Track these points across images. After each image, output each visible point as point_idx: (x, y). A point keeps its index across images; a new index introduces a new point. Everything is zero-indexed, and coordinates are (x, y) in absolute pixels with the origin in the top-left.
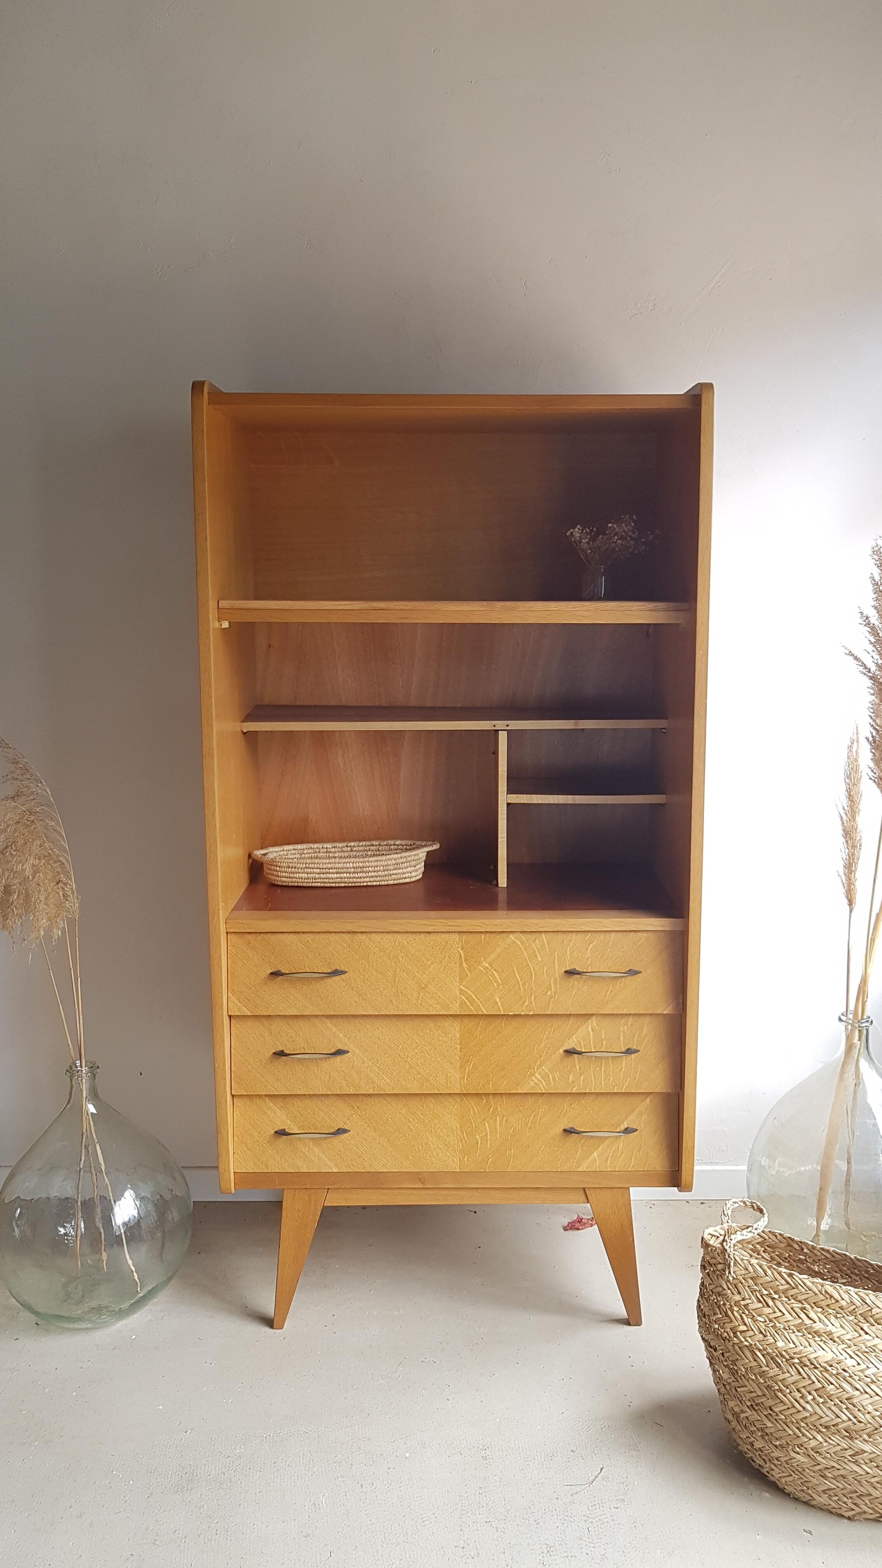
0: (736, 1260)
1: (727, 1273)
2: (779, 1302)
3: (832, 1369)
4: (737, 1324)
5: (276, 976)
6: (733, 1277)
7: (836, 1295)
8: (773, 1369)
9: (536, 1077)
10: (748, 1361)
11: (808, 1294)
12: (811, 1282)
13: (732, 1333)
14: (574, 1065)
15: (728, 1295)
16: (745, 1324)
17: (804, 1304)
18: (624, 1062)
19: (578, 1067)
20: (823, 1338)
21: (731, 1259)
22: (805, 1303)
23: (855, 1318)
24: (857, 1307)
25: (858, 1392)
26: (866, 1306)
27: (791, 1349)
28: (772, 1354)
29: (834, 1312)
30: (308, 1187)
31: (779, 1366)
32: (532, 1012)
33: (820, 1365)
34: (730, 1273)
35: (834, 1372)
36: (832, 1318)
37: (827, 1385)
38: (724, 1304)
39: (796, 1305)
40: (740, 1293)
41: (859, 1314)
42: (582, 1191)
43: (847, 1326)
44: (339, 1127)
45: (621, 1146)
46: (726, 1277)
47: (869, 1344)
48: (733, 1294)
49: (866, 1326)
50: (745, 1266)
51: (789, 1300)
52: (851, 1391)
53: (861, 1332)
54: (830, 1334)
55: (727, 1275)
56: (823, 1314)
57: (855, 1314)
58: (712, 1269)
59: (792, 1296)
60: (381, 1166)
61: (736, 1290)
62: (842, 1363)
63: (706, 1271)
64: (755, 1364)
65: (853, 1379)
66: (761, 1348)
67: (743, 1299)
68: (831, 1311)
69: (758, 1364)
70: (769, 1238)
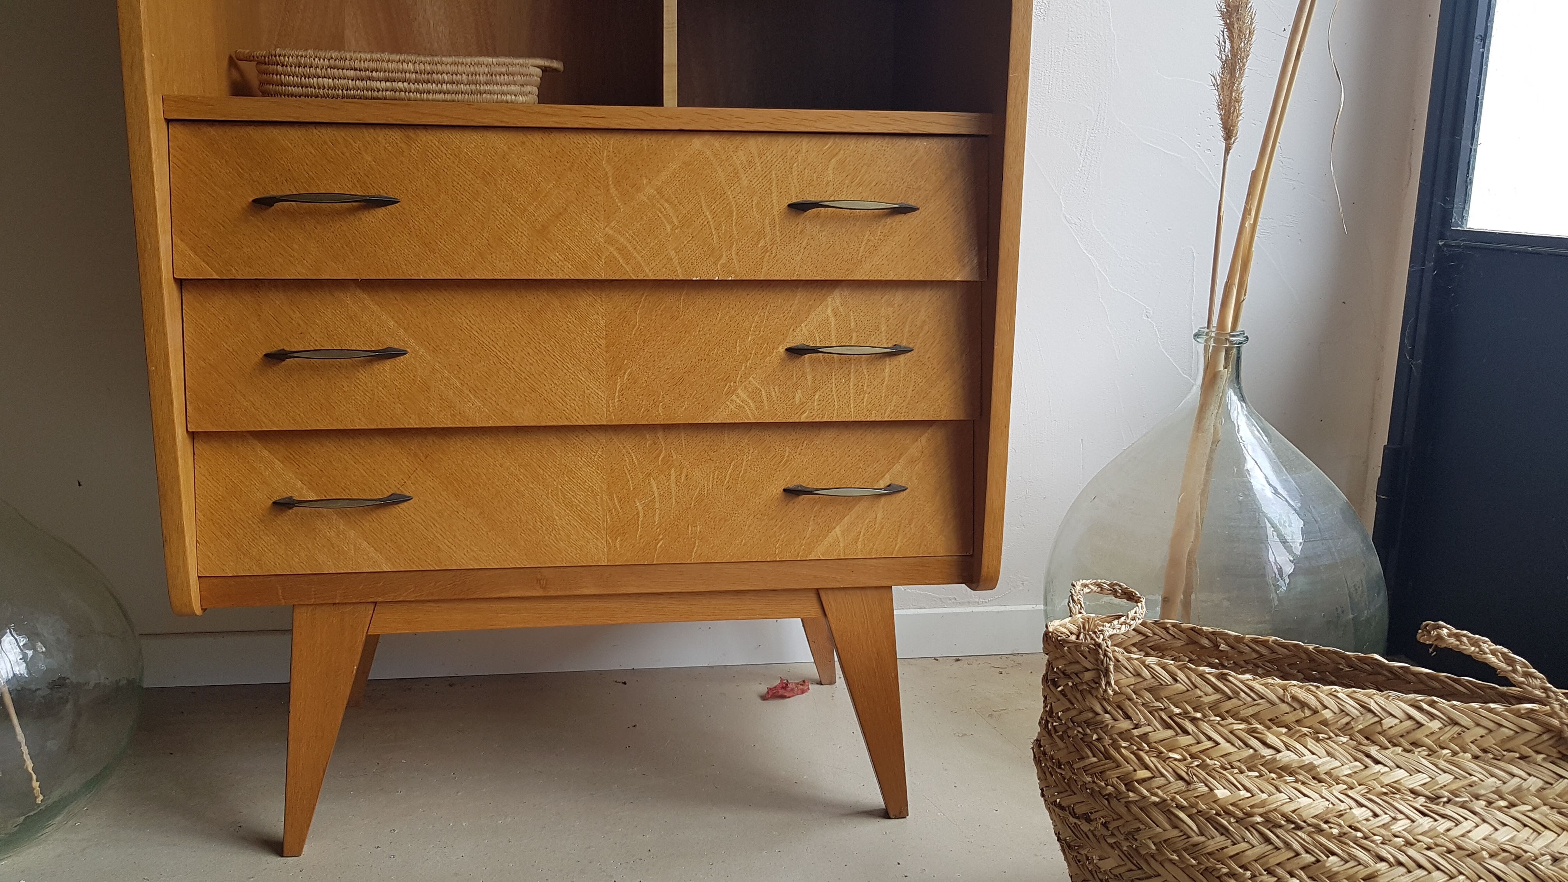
0: (1119, 661)
1: (1103, 683)
2: (1205, 724)
3: (1331, 828)
4: (1131, 768)
5: (263, 206)
6: (1114, 690)
7: (1312, 701)
8: (1213, 838)
9: (738, 396)
10: (1160, 830)
11: (1258, 704)
12: (1262, 685)
13: (1124, 786)
14: (804, 375)
15: (1105, 724)
16: (1147, 767)
17: (1252, 724)
18: (887, 370)
19: (809, 377)
20: (1301, 778)
21: (1110, 659)
22: (1253, 721)
23: (1351, 739)
24: (1353, 718)
25: (1384, 864)
26: (1370, 715)
27: (1243, 799)
28: (1208, 813)
29: (1311, 731)
30: (337, 601)
31: (1224, 831)
32: (733, 276)
33: (1304, 822)
34: (1108, 683)
35: (1335, 831)
36: (1310, 742)
37: (1325, 858)
38: (1099, 740)
39: (1239, 726)
40: (1129, 718)
41: (1357, 732)
42: (813, 596)
43: (1340, 752)
44: (392, 492)
45: (880, 516)
46: (1101, 691)
47: (1387, 780)
48: (1116, 720)
49: (1373, 750)
50: (1135, 670)
51: (1223, 719)
52: (1371, 862)
53: (1368, 761)
54: (1310, 769)
55: (1104, 687)
56: (1291, 737)
57: (1350, 732)
58: (1070, 684)
59: (1227, 712)
60: (471, 559)
61: (1121, 712)
62: (1345, 816)
63: (1060, 689)
64: (1176, 833)
65: (1372, 842)
66: (1185, 804)
67: (1137, 726)
68: (1305, 730)
69: (1181, 834)
70: (1155, 634)
